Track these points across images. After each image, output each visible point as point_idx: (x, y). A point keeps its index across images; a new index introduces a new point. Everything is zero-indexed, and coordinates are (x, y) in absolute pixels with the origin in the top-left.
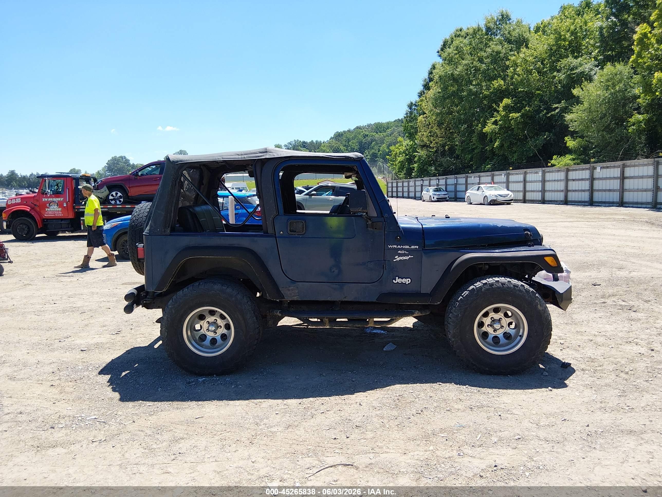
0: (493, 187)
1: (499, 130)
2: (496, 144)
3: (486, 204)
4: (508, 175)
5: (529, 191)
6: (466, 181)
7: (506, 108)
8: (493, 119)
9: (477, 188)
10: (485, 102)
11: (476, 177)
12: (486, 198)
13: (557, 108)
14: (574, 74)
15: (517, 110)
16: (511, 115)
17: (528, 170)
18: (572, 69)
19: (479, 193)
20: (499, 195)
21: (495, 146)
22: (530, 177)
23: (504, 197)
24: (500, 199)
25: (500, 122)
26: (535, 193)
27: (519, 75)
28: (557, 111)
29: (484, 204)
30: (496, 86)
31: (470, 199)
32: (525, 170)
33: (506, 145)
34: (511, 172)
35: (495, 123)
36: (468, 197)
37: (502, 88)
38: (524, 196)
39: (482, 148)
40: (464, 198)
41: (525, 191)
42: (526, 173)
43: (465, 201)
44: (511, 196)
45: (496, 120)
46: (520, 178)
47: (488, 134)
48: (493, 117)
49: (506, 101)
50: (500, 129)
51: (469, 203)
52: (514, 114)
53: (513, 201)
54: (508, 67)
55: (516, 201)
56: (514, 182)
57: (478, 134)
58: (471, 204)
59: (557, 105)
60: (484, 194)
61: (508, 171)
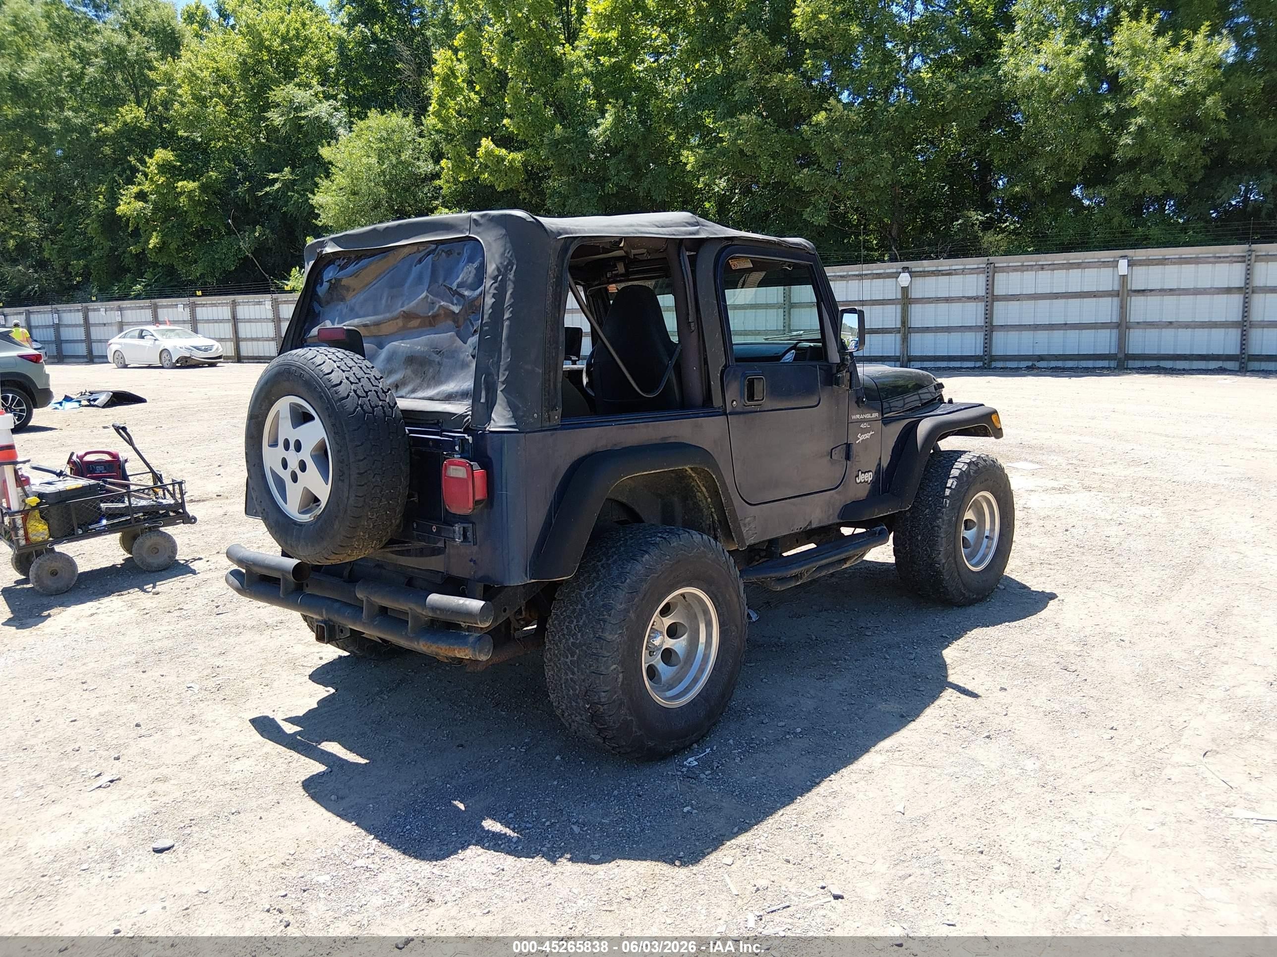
0: (173, 330)
1: (153, 214)
2: (151, 241)
3: (165, 365)
4: (193, 307)
5: (246, 339)
6: (86, 318)
7: (164, 168)
8: (135, 189)
9: (137, 333)
10: (107, 150)
11: (112, 309)
12: (165, 354)
13: (275, 181)
14: (303, 118)
15: (191, 176)
16: (180, 184)
17: (239, 298)
18: (298, 109)
19: (147, 342)
20: (195, 347)
21: (150, 246)
22: (243, 311)
23: (206, 350)
24: (199, 355)
25: (153, 197)
26: (260, 343)
27: (183, 105)
28: (277, 186)
29: (162, 367)
30: (128, 119)
31: (123, 358)
32: (232, 297)
33: (173, 246)
34: (198, 300)
35: (141, 196)
36: (117, 354)
37: (142, 124)
38: (237, 348)
39: (111, 248)
40: (106, 357)
41: (237, 340)
42: (234, 304)
43: (109, 363)
44: (217, 349)
45: (141, 191)
46: (224, 312)
47: (128, 220)
48: (133, 183)
49: (162, 154)
50: (155, 210)
51: (120, 365)
52: (185, 182)
53: (222, 360)
54: (153, 85)
55: (227, 359)
56: (208, 321)
57: (99, 216)
58: (126, 366)
59: (276, 175)
60: (159, 346)
61: (192, 299)
